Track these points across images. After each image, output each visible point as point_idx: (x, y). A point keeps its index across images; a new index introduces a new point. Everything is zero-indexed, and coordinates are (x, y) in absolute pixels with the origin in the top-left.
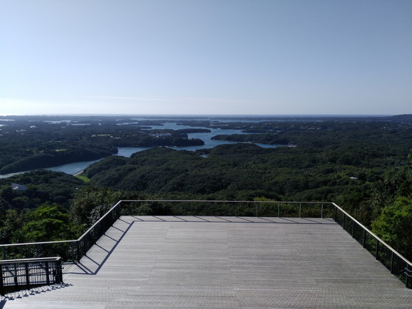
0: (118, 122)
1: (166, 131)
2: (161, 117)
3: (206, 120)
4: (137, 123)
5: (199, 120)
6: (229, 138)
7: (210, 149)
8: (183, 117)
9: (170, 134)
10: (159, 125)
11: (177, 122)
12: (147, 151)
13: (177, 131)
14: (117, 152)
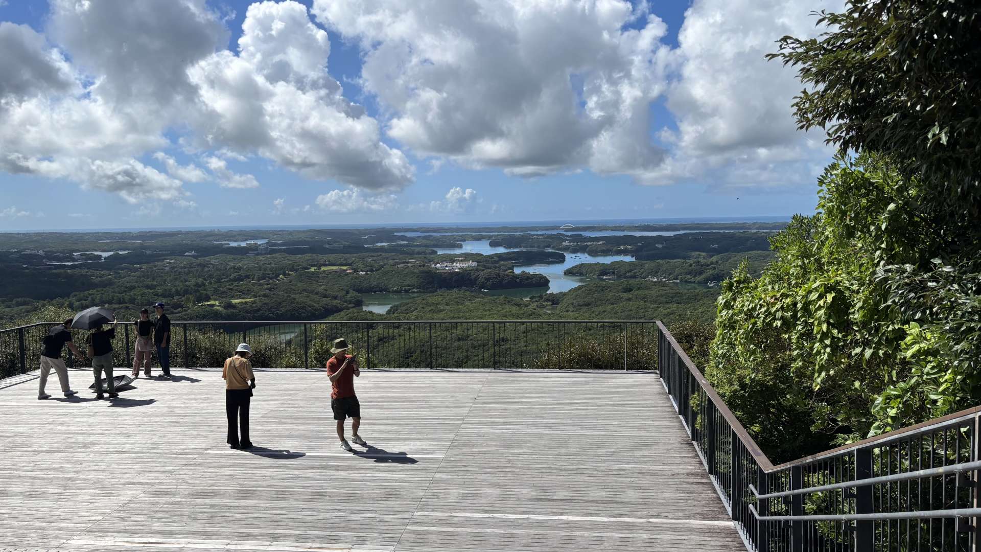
0: (366, 241)
1: (467, 257)
2: (458, 230)
3: (554, 232)
4: (405, 242)
5: (539, 233)
6: (604, 270)
7: (563, 295)
8: (504, 228)
9: (475, 264)
10: (453, 246)
11: (490, 237)
13: (491, 257)
14: (359, 304)
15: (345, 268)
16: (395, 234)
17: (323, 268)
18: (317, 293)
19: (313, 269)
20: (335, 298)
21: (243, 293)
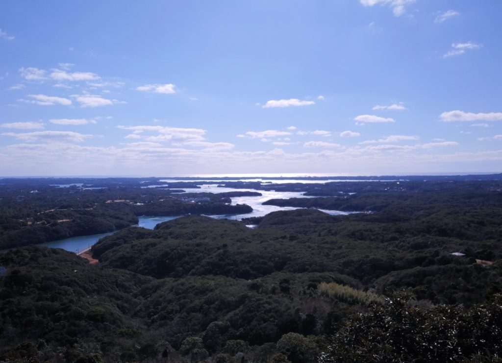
0: (143, 185)
1: (204, 194)
2: (197, 179)
6: (285, 203)
7: (261, 218)
8: (227, 178)
9: (209, 199)
10: (195, 188)
12: (176, 220)
13: (217, 195)
14: (137, 222)
15: (128, 201)
16: (161, 181)
17: (115, 201)
18: (111, 217)
19: (109, 202)
20: (122, 219)
21: (66, 216)
